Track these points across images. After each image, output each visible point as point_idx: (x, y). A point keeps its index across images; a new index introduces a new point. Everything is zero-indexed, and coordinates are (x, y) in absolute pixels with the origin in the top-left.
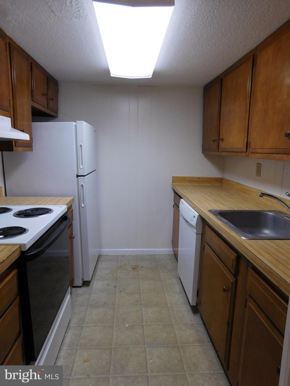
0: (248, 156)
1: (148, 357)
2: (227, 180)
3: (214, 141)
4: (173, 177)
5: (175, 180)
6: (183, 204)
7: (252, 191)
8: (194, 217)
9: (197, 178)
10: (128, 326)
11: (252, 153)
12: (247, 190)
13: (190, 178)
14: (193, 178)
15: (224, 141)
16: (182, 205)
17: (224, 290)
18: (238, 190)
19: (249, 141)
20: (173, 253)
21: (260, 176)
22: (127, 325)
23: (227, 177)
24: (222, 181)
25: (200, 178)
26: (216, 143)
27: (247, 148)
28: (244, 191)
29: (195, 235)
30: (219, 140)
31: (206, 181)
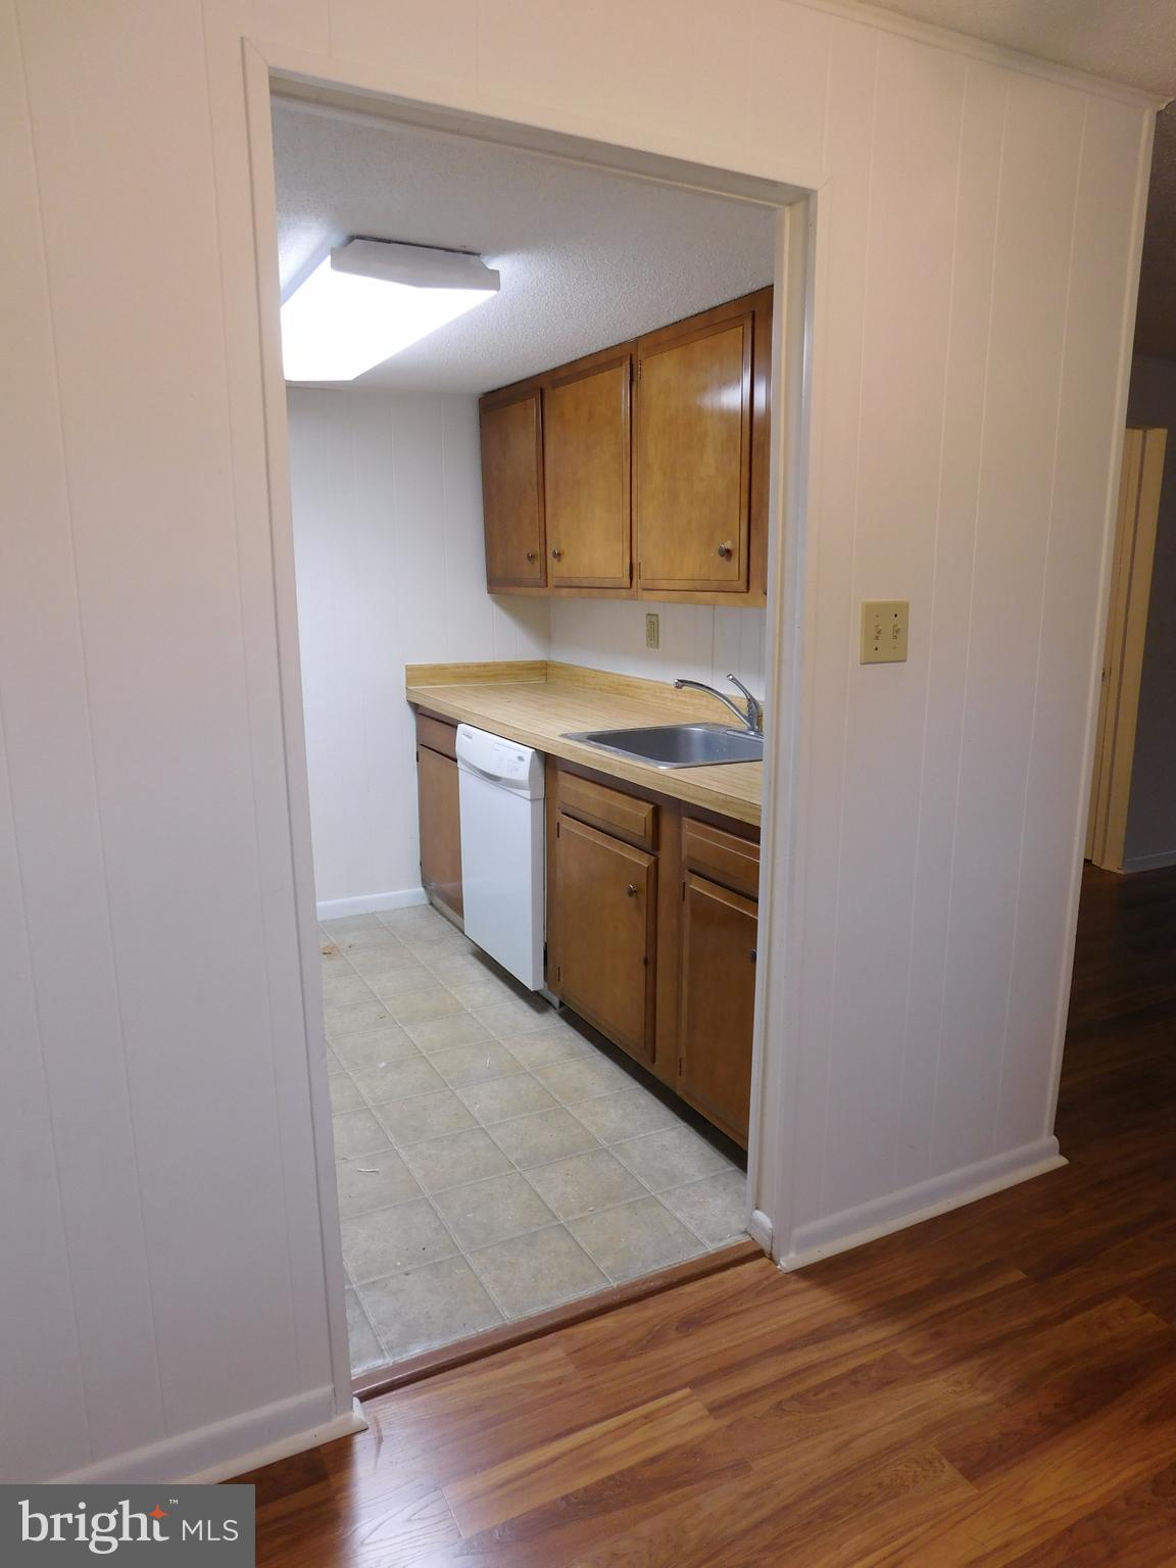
0: (634, 598)
1: (466, 1103)
2: (562, 667)
3: (531, 558)
4: (409, 669)
5: (414, 675)
6: (470, 738)
7: (640, 688)
8: (521, 758)
9: (479, 666)
10: (387, 1066)
11: (645, 590)
12: (628, 685)
13: (457, 666)
14: (466, 666)
15: (564, 560)
16: (469, 740)
17: (631, 893)
18: (601, 690)
19: (634, 561)
20: (425, 901)
21: (658, 647)
22: (383, 1064)
23: (562, 656)
24: (550, 671)
25: (485, 665)
26: (537, 563)
27: (631, 579)
28: (617, 690)
29: (529, 803)
30: (543, 556)
31: (502, 675)
